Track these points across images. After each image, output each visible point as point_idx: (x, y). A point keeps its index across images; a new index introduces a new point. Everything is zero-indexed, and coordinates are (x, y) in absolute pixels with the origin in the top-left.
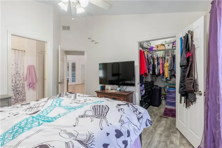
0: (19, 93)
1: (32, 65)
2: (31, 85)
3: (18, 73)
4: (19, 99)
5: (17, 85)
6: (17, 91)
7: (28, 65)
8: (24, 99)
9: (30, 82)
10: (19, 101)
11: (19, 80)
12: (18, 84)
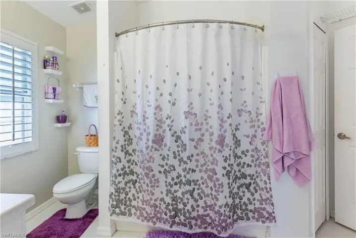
0: (250, 184)
1: (292, 74)
2: (288, 162)
3: (245, 111)
4: (250, 207)
5: (243, 152)
6: (244, 176)
7: (275, 77)
8: (270, 214)
9: (285, 151)
10: (251, 215)
11: (248, 137)
12: (247, 151)
